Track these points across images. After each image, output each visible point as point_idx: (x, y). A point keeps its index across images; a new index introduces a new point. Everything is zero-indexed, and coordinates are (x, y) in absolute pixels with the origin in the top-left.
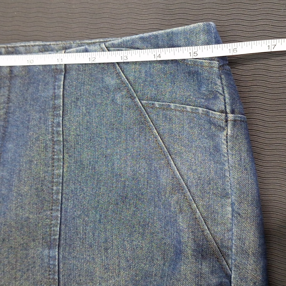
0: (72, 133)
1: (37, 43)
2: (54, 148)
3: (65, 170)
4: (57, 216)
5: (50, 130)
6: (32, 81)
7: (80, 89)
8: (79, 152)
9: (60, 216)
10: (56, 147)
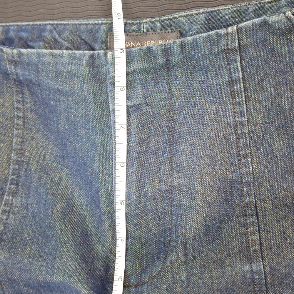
0: (259, 122)
1: (202, 10)
2: (238, 142)
3: (254, 167)
4: (253, 222)
5: (232, 122)
6: (197, 68)
7: (264, 69)
8: (268, 143)
9: (256, 221)
10: (241, 141)
